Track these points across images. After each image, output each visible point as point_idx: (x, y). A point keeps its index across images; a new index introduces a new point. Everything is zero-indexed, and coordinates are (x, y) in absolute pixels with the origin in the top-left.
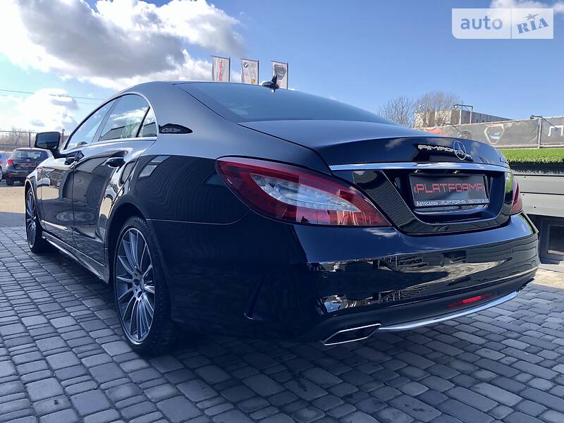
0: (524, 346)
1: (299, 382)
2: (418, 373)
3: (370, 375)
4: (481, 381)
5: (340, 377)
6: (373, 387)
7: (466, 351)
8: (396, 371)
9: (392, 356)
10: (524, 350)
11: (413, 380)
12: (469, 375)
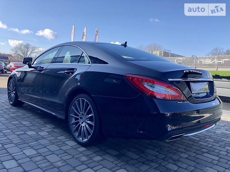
0: (213, 141)
1: (144, 154)
2: (183, 150)
3: (167, 151)
4: (204, 152)
5: (157, 152)
6: (170, 155)
7: (195, 143)
8: (175, 150)
9: (171, 145)
10: (213, 142)
11: (182, 152)
12: (199, 150)
